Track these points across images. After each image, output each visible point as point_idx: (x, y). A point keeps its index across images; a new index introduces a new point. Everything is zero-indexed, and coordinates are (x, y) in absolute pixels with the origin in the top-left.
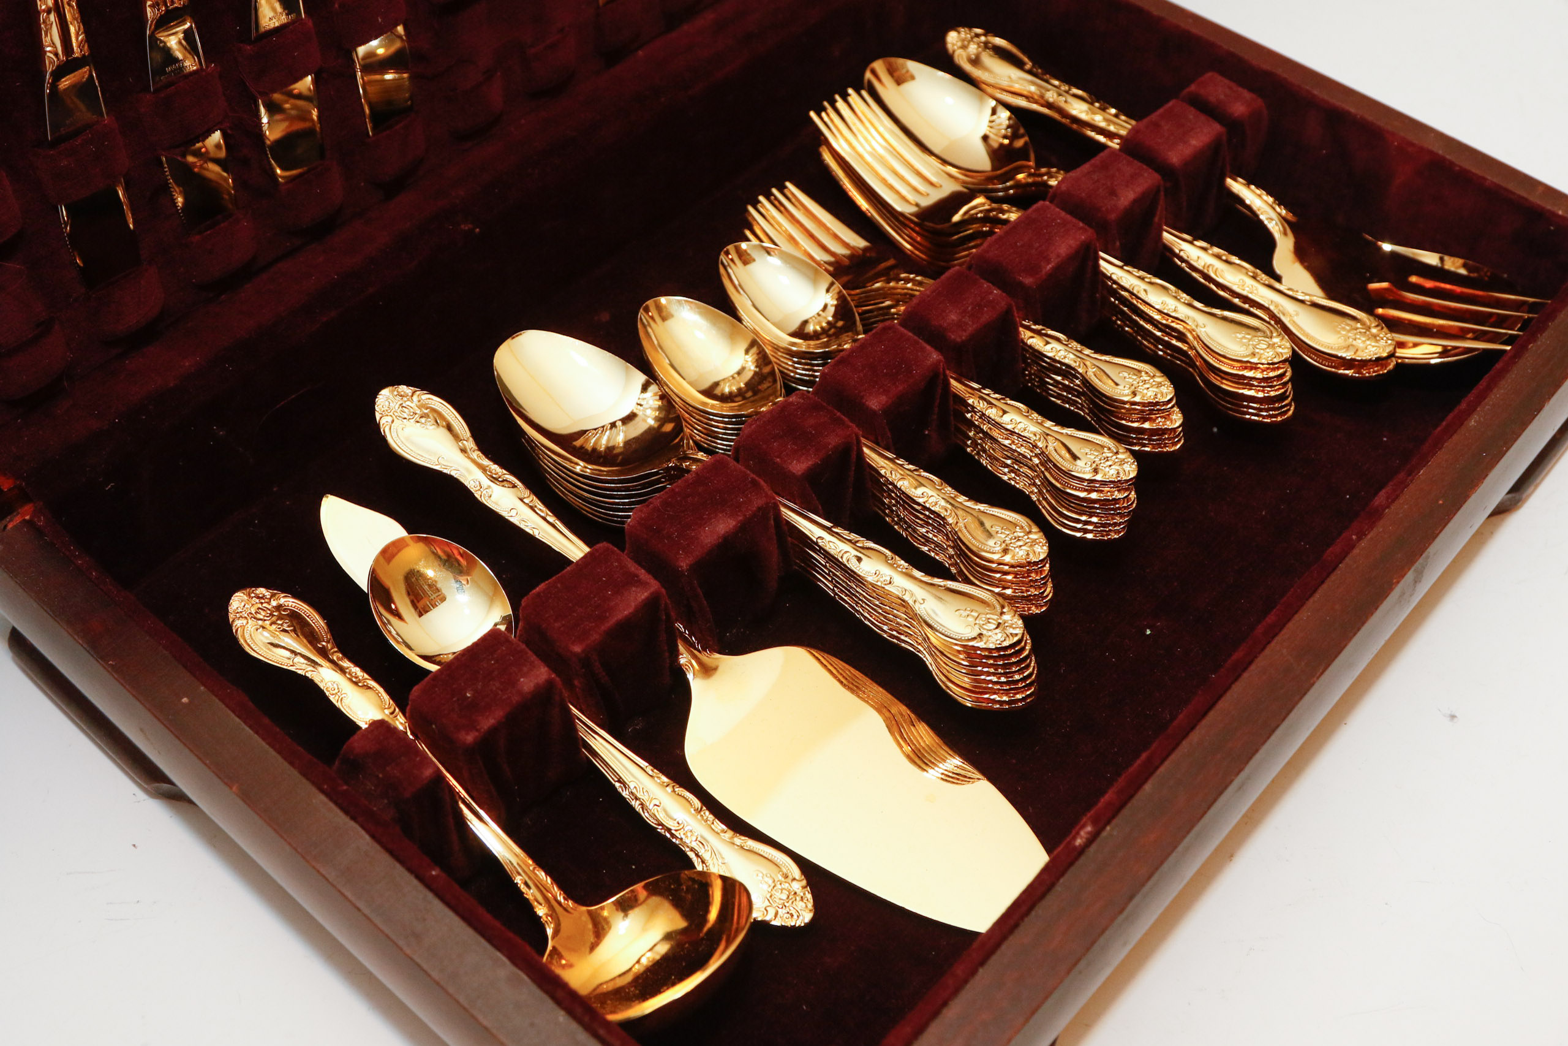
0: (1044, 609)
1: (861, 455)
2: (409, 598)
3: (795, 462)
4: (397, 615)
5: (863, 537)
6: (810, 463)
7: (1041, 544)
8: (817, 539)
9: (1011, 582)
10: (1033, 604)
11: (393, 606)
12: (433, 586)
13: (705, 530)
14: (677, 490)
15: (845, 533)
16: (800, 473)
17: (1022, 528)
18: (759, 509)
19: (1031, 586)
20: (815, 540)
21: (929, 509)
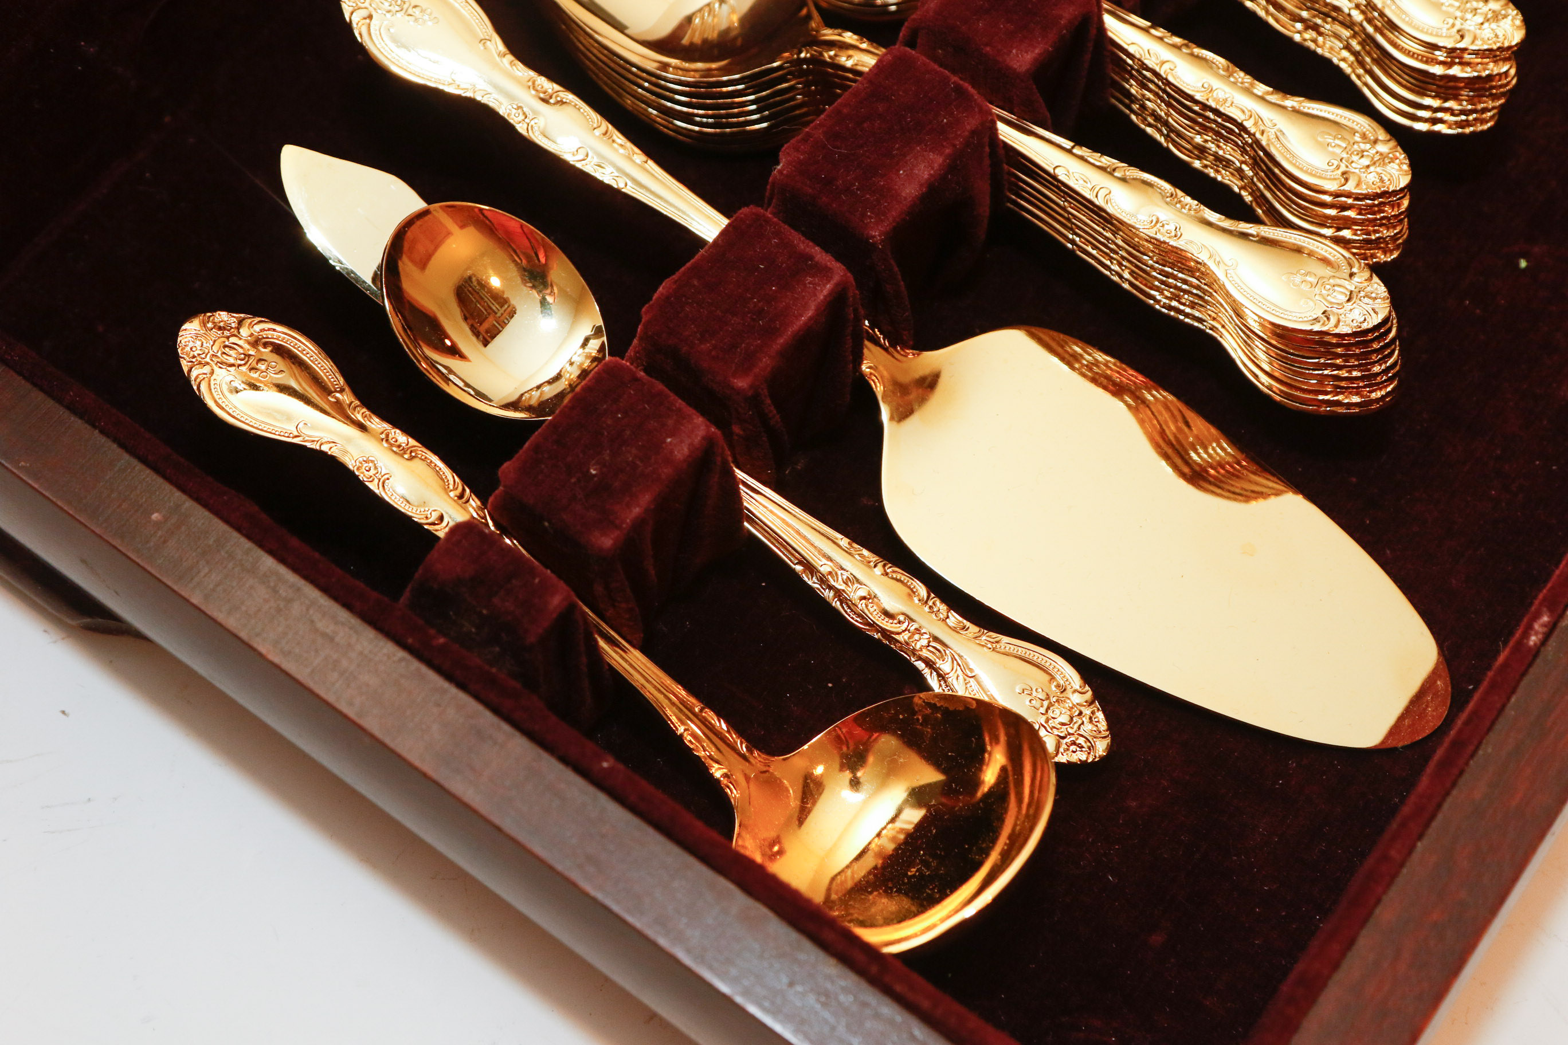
0: (1395, 255)
1: (1102, 29)
2: (468, 324)
3: (1014, 51)
4: (454, 351)
5: (1122, 162)
6: (1037, 51)
7: (1398, 161)
8: (1054, 169)
9: (1355, 222)
10: (1379, 248)
11: (448, 342)
12: (500, 299)
13: (898, 175)
14: (845, 111)
15: (1095, 158)
16: (1024, 69)
17: (1364, 136)
18: (973, 132)
19: (1381, 225)
20: (1052, 171)
21: (1216, 112)
